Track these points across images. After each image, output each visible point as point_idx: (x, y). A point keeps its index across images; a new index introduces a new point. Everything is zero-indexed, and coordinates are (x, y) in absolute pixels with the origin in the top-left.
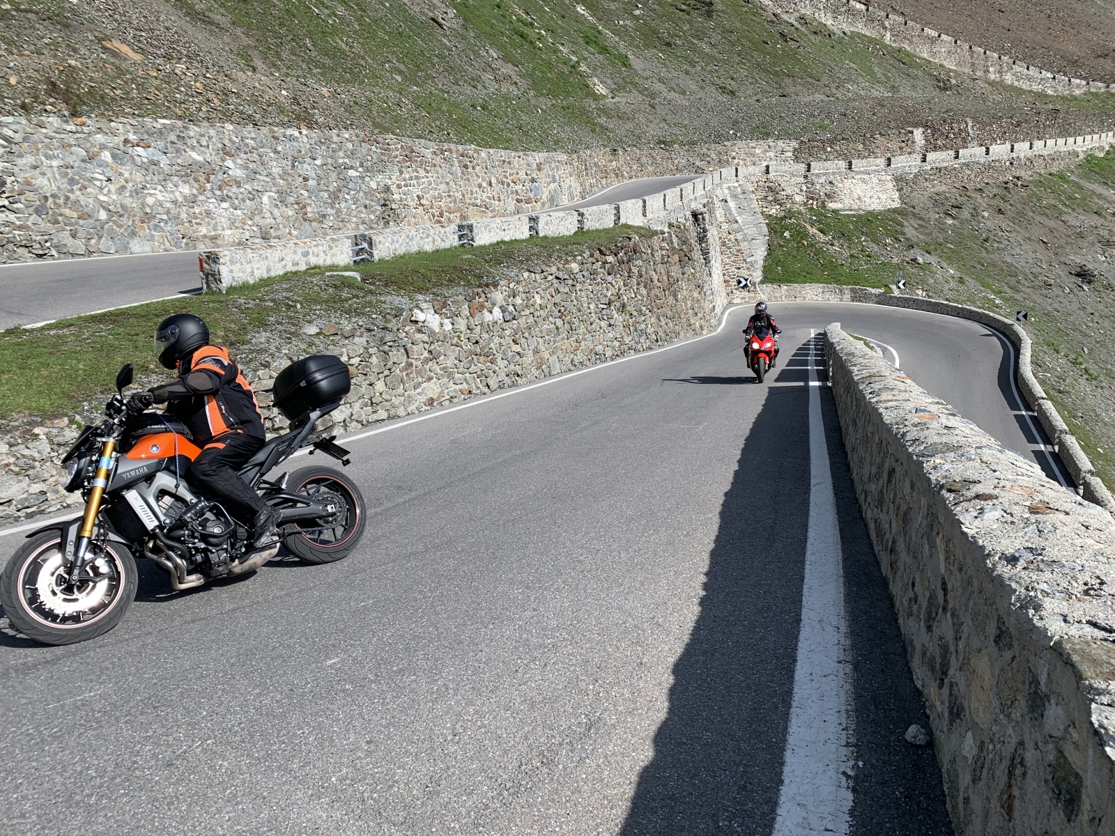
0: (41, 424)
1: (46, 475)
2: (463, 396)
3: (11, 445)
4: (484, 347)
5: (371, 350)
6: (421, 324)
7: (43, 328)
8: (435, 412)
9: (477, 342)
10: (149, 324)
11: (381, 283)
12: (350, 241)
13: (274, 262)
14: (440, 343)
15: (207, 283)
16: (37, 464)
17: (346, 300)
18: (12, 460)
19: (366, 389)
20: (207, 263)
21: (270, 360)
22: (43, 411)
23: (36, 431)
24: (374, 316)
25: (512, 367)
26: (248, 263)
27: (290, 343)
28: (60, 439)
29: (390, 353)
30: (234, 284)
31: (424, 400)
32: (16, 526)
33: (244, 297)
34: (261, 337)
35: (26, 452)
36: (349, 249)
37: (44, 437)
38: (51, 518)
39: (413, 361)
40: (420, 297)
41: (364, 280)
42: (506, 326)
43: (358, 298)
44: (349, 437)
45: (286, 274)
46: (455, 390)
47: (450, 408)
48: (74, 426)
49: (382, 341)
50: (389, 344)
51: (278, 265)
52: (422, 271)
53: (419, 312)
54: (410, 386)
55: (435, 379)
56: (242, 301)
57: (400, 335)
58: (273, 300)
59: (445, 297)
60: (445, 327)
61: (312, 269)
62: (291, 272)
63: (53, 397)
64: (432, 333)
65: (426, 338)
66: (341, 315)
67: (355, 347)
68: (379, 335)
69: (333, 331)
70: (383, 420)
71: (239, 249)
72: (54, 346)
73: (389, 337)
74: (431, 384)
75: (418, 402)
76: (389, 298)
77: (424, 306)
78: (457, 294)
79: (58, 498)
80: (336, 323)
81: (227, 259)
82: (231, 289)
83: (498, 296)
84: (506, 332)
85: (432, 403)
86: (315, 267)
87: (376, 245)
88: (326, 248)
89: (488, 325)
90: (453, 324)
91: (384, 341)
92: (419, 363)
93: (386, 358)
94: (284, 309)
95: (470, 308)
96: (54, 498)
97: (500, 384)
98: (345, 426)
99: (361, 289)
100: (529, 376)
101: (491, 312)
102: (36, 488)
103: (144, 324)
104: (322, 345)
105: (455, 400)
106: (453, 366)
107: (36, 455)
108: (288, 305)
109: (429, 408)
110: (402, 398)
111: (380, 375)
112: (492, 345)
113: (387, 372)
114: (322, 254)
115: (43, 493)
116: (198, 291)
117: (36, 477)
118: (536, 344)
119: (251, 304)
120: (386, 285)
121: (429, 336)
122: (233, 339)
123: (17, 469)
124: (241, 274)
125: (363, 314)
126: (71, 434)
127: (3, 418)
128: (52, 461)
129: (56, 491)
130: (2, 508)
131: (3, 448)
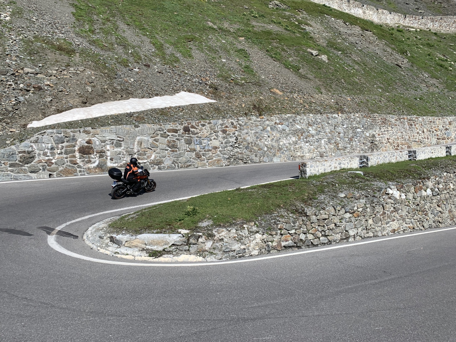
0: (246, 224)
1: (246, 243)
2: (410, 230)
3: (237, 230)
4: (422, 207)
5: (367, 206)
6: (391, 195)
7: (247, 189)
8: (396, 236)
9: (418, 205)
10: (281, 189)
11: (372, 177)
12: (359, 158)
13: (327, 167)
14: (399, 204)
15: (301, 174)
16: (244, 238)
17: (357, 183)
18: (236, 235)
19: (364, 222)
20: (301, 167)
21: (325, 207)
22: (246, 219)
23: (244, 226)
24: (369, 191)
25: (436, 218)
26: (317, 167)
27: (333, 200)
28: (251, 230)
29: (376, 207)
30: (311, 175)
31: (391, 230)
32: (236, 260)
33: (315, 180)
34: (322, 197)
35: (241, 233)
36: (358, 162)
37: (246, 228)
38: (246, 259)
39: (386, 211)
40: (390, 183)
41: (364, 175)
42: (433, 198)
43: (362, 182)
44: (357, 243)
45: (331, 172)
46: (406, 227)
47: (403, 235)
48: (256, 226)
49: (372, 202)
50: (375, 203)
51: (329, 168)
52: (391, 171)
53: (390, 190)
54: (384, 223)
55: (396, 221)
56: (315, 182)
57: (380, 200)
58: (327, 182)
59: (403, 183)
60: (402, 197)
61: (342, 170)
62: (334, 171)
63: (250, 214)
64: (395, 199)
65: (393, 202)
66: (355, 189)
67: (361, 204)
68: (371, 199)
69: (351, 196)
70: (371, 237)
71: (314, 162)
72: (250, 195)
73: (375, 200)
74: (394, 223)
75: (387, 231)
76: (375, 183)
77: (392, 187)
78: (409, 182)
79: (249, 252)
80: (352, 193)
81: (309, 165)
82: (310, 177)
83: (430, 184)
84: (434, 201)
85: (394, 232)
86: (343, 169)
87: (370, 160)
88: (348, 161)
89: (424, 197)
90: (406, 196)
91: (373, 202)
92: (389, 213)
93: (374, 209)
94: (331, 186)
95: (415, 189)
96: (248, 251)
97: (430, 226)
98: (354, 238)
99: (364, 179)
100: (446, 223)
101: (426, 191)
102: (243, 247)
103: (279, 189)
104: (346, 202)
105: (406, 231)
106: (405, 215)
107: (244, 235)
108: (333, 184)
109: (393, 234)
110: (380, 228)
111: (371, 217)
112: (426, 207)
113: (374, 216)
114: (346, 164)
115: (245, 249)
116: (297, 177)
117: (243, 243)
118: (450, 208)
119: (318, 183)
120: (374, 177)
121: (394, 201)
122: (311, 197)
123: (238, 239)
124: (314, 171)
125: (364, 189)
126: (255, 229)
127: (235, 220)
128: (248, 238)
129: (248, 249)
130: (232, 253)
131: (234, 231)
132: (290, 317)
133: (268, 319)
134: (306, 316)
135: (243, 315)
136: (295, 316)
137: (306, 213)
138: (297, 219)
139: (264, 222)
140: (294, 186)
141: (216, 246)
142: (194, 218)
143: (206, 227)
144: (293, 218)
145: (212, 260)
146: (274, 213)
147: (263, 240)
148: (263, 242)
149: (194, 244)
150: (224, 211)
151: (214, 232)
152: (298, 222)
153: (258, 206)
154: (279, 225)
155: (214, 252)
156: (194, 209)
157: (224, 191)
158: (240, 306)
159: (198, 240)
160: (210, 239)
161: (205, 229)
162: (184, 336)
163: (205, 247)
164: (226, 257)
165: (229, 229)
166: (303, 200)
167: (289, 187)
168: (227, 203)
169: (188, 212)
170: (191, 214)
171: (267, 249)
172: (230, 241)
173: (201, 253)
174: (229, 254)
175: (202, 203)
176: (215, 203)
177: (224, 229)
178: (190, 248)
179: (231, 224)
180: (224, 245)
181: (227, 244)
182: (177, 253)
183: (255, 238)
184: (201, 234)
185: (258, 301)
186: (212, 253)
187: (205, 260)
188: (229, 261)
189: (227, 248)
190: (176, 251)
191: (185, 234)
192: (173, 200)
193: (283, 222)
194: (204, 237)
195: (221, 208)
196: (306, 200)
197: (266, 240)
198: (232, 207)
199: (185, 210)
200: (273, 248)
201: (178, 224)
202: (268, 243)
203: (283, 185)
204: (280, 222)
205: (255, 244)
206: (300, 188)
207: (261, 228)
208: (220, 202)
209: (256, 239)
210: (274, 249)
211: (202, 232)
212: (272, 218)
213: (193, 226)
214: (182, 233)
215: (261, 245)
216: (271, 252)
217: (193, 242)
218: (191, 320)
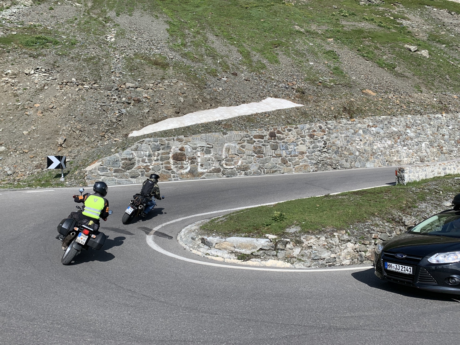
0: (336, 232)
1: (337, 251)
3: (326, 238)
7: (337, 195)
10: (375, 196)
13: (429, 172)
15: (398, 181)
16: (334, 246)
18: (326, 243)
20: (399, 172)
22: (337, 227)
23: (335, 234)
26: (417, 173)
27: (437, 209)
28: (342, 238)
30: (410, 181)
32: (325, 269)
33: (415, 187)
34: (423, 205)
35: (331, 241)
37: (336, 236)
38: (337, 268)
45: (434, 178)
48: (347, 234)
51: (431, 174)
56: (414, 189)
58: (429, 189)
61: (447, 175)
62: (437, 177)
71: (413, 167)
72: (341, 202)
79: (339, 261)
81: (408, 171)
82: (408, 184)
86: (449, 175)
88: (455, 166)
96: (338, 260)
102: (333, 255)
103: (373, 196)
107: (334, 243)
108: (436, 192)
114: (453, 169)
115: (335, 258)
116: (394, 184)
117: (333, 251)
119: (418, 191)
122: (410, 205)
123: (327, 247)
126: (346, 237)
127: (324, 227)
128: (339, 246)
129: (339, 258)
130: (322, 261)
131: (324, 239)
132: (388, 331)
133: (363, 331)
134: (406, 332)
135: (334, 324)
136: (393, 330)
137: (404, 223)
138: (393, 229)
139: (357, 230)
140: (390, 193)
141: (304, 253)
142: (281, 223)
143: (294, 233)
144: (389, 227)
145: (300, 267)
146: (367, 222)
147: (355, 249)
148: (355, 251)
149: (282, 250)
150: (313, 218)
151: (302, 239)
152: (394, 232)
153: (350, 213)
154: (373, 235)
155: (302, 259)
156: (281, 215)
157: (312, 197)
158: (331, 315)
159: (286, 246)
160: (298, 246)
161: (293, 235)
162: (275, 338)
163: (293, 253)
164: (315, 265)
165: (319, 237)
166: (401, 208)
167: (385, 194)
168: (316, 210)
169: (275, 218)
170: (278, 220)
171: (359, 259)
172: (319, 249)
173: (289, 259)
174: (318, 262)
175: (289, 209)
176: (303, 209)
177: (312, 237)
178: (278, 253)
179: (320, 232)
180: (313, 252)
181: (316, 252)
182: (265, 257)
183: (346, 247)
184: (288, 240)
185: (351, 312)
186: (300, 260)
187: (293, 267)
188: (319, 269)
189: (316, 256)
190: (264, 255)
191: (273, 239)
192: (259, 205)
193: (378, 232)
194: (291, 243)
195: (309, 214)
196: (404, 208)
197: (358, 249)
198: (321, 214)
199: (271, 215)
200: (366, 259)
201: (266, 228)
202: (361, 253)
203: (377, 192)
204: (374, 231)
205: (346, 253)
206: (397, 196)
207: (353, 236)
208: (308, 209)
209: (348, 248)
210: (368, 259)
211: (290, 238)
212: (366, 226)
213: (280, 232)
214: (269, 238)
215: (353, 254)
216: (364, 262)
217: (281, 247)
218: (281, 324)
